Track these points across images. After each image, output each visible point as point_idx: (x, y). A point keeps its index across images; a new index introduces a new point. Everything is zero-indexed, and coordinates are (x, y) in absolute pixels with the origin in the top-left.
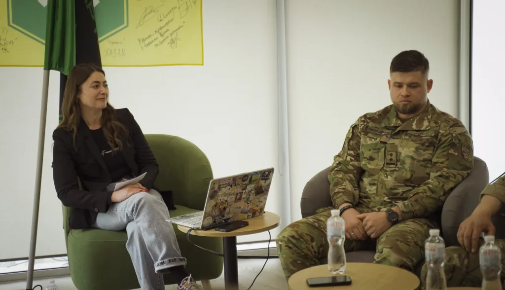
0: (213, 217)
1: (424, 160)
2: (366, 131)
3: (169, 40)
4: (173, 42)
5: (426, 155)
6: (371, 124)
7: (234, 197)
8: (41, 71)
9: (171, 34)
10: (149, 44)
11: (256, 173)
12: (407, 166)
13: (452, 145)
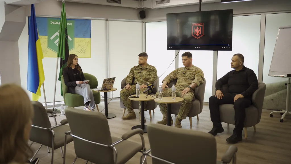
0: (104, 88)
1: (148, 75)
2: (135, 69)
3: (83, 52)
4: (84, 52)
5: (148, 73)
6: (136, 68)
7: (108, 83)
8: (56, 58)
9: (84, 51)
10: (79, 52)
11: (112, 78)
12: (144, 76)
13: (154, 71)
